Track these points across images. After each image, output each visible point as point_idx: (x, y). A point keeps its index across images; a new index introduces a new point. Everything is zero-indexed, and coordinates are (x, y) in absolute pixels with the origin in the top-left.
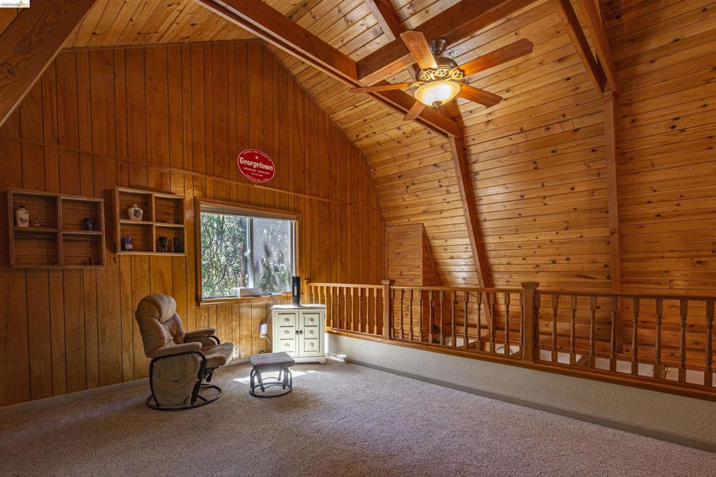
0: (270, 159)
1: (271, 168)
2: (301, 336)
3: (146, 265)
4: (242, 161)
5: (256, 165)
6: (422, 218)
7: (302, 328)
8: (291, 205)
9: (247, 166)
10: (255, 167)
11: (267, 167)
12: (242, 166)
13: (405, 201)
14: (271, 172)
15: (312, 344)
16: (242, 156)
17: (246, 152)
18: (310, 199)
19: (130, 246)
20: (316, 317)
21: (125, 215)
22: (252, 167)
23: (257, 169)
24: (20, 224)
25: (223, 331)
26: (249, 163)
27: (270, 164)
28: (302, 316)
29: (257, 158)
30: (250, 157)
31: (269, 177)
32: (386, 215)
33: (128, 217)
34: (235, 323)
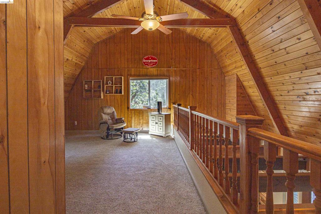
0: (156, 58)
1: (156, 61)
2: (157, 125)
3: (114, 98)
4: (144, 61)
5: (150, 61)
6: (235, 71)
7: (157, 122)
8: (166, 73)
9: (146, 62)
10: (149, 62)
11: (154, 61)
12: (144, 63)
13: (227, 63)
14: (156, 63)
15: (161, 129)
16: (144, 59)
17: (146, 57)
18: (175, 70)
19: (108, 92)
20: (162, 118)
21: (107, 84)
22: (148, 62)
23: (150, 62)
24: (86, 88)
25: (137, 120)
26: (147, 61)
27: (156, 59)
28: (157, 117)
29: (150, 58)
30: (148, 59)
31: (155, 64)
32: (224, 71)
33: (108, 84)
34: (141, 118)
